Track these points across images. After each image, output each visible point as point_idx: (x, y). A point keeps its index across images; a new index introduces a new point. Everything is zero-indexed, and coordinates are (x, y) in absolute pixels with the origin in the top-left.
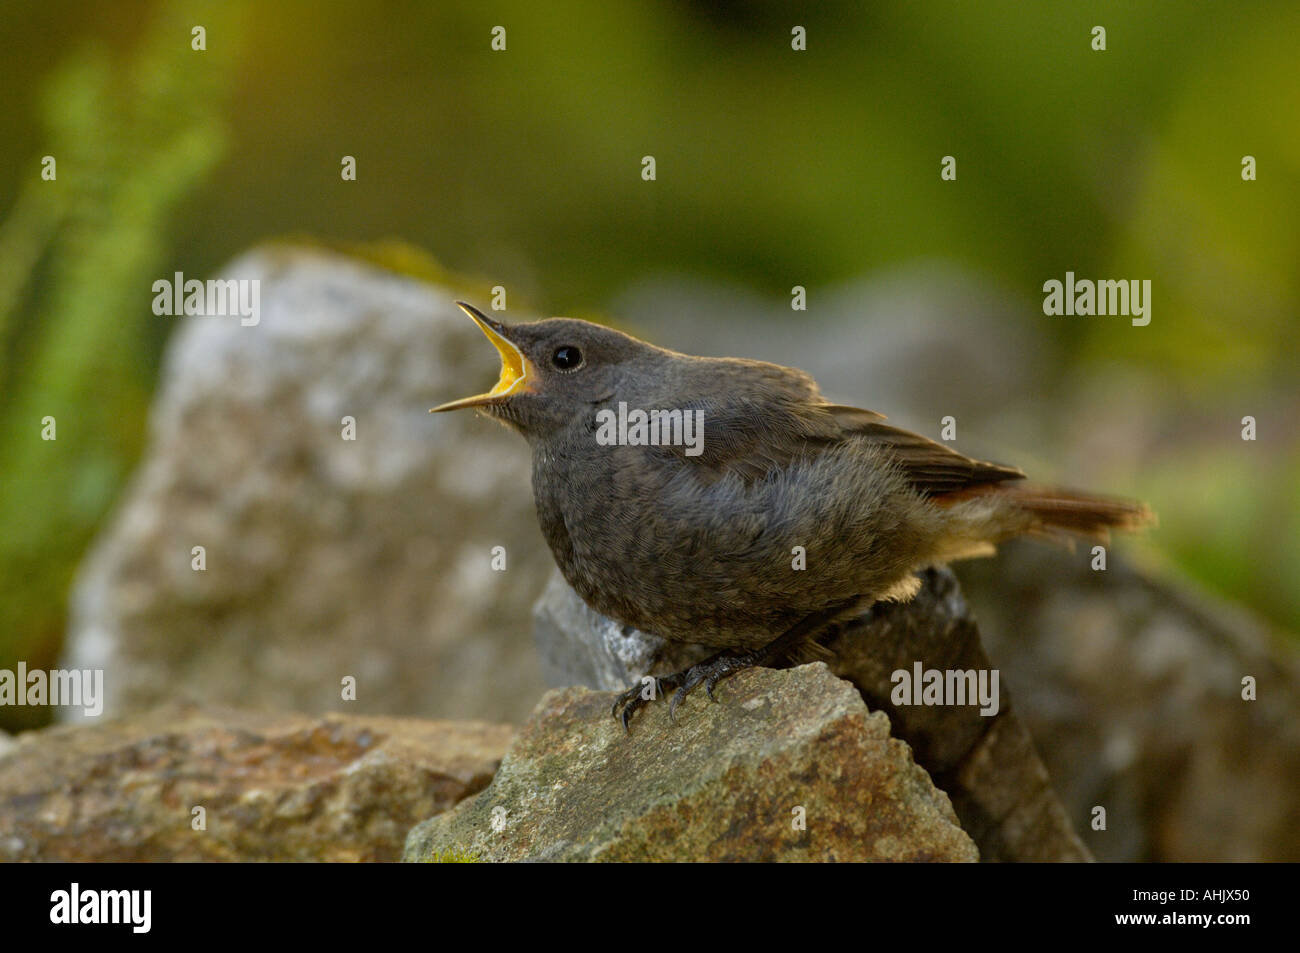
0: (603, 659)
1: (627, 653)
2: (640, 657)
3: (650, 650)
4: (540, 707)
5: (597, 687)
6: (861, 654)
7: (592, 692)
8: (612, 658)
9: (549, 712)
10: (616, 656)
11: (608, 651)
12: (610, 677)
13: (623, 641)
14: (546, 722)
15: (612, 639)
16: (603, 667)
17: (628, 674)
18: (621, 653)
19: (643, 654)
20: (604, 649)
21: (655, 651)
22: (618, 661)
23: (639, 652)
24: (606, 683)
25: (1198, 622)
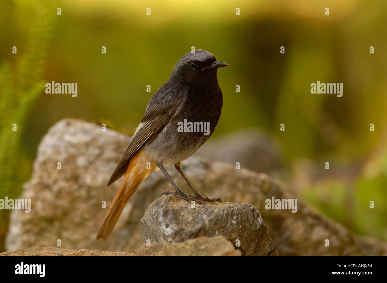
0: (160, 234)
1: (167, 232)
2: (171, 234)
3: (174, 232)
4: (142, 248)
5: (158, 242)
6: (233, 234)
7: (157, 244)
8: (163, 234)
9: (145, 249)
10: (164, 233)
11: (162, 232)
12: (162, 240)
13: (166, 229)
14: (144, 252)
15: (163, 229)
16: (160, 236)
17: (167, 238)
18: (165, 233)
19: (172, 233)
20: (161, 232)
21: (175, 232)
22: (164, 235)
23: (170, 233)
24: (161, 241)
25: (327, 226)
